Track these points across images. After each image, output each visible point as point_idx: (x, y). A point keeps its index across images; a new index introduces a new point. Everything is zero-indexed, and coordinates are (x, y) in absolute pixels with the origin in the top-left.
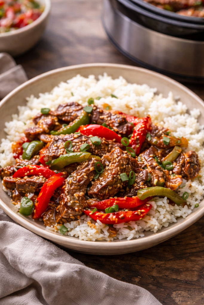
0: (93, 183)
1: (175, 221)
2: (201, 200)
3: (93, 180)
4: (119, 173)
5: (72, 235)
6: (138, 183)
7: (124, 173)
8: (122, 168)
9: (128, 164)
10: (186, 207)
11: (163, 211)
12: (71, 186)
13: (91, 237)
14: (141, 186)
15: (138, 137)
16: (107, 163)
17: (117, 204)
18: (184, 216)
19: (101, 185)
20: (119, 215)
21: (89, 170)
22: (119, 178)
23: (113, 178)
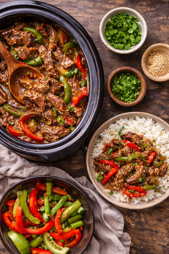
0: (128, 176)
1: (155, 198)
2: (167, 189)
3: (129, 175)
4: (140, 177)
5: (114, 196)
6: (145, 182)
7: (141, 178)
8: (141, 176)
9: (144, 174)
10: (160, 193)
11: (151, 195)
12: (119, 176)
13: (121, 201)
14: (146, 184)
15: (150, 162)
16: (137, 170)
17: (134, 189)
18: (159, 197)
19: (131, 180)
20: (134, 195)
21: (129, 171)
22: (139, 180)
23: (137, 179)
